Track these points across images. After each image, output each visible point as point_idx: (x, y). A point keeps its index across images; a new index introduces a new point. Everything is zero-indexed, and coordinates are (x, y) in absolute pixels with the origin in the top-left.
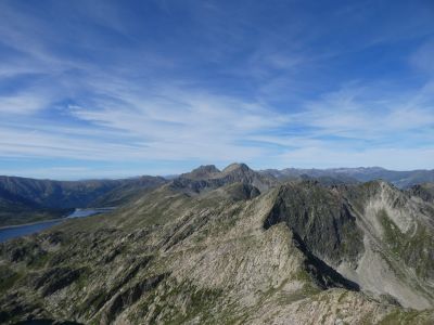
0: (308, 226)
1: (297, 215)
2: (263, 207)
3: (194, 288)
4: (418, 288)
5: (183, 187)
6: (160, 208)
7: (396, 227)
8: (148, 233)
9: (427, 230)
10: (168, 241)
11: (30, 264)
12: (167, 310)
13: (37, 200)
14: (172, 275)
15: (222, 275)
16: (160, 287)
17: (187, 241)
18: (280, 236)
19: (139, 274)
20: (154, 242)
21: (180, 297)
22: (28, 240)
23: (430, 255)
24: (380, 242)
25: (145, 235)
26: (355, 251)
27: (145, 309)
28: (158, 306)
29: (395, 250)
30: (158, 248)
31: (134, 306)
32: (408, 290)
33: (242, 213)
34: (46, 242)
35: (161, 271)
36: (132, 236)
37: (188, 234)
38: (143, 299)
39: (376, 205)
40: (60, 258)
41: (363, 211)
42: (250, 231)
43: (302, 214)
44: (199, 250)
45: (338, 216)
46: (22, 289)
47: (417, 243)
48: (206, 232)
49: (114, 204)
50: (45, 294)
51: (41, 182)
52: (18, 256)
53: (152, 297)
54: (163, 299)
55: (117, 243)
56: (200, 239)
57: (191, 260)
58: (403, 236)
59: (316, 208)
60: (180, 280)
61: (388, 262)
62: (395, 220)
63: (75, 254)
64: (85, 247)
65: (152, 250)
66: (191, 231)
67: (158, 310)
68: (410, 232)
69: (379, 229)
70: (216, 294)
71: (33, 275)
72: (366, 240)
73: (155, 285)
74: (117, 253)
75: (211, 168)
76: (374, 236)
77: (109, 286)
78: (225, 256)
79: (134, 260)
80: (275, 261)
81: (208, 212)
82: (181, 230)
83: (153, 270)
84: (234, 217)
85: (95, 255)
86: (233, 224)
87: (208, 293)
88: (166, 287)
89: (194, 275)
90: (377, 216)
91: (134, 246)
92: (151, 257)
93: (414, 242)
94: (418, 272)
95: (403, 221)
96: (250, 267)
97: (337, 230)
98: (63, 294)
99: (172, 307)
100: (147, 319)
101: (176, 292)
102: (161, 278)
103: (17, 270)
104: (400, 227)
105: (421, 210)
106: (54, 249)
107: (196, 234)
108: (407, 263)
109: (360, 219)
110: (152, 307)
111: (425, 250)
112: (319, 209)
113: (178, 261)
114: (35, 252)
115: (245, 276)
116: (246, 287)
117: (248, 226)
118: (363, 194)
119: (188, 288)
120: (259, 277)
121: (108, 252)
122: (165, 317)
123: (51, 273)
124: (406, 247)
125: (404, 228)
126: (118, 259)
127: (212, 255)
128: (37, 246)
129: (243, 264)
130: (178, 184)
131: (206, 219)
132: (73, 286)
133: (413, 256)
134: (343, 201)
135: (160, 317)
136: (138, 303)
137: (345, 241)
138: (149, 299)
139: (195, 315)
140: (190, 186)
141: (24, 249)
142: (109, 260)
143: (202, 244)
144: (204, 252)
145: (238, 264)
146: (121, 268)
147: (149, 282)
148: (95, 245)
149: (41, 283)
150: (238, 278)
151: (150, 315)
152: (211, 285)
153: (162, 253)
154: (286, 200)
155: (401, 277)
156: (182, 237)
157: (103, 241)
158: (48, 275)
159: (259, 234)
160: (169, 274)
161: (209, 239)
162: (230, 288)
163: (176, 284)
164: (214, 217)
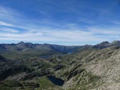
3: (92, 75)
10: (87, 60)
11: (53, 63)
12: (83, 80)
13: (61, 50)
14: (86, 70)
15: (102, 72)
16: (82, 73)
17: (93, 61)
19: (77, 69)
20: (83, 60)
21: (87, 77)
22: (54, 57)
25: (81, 59)
27: (77, 78)
28: (81, 78)
31: (75, 77)
33: (113, 54)
34: (57, 58)
35: (83, 68)
36: (78, 58)
37: (93, 59)
40: (60, 62)
42: (115, 59)
44: (96, 64)
46: (51, 69)
48: (99, 59)
50: (55, 70)
51: (61, 46)
52: (51, 61)
54: (82, 76)
55: (73, 60)
56: (97, 61)
57: (92, 67)
60: (88, 72)
63: (63, 62)
64: (66, 60)
65: (82, 63)
66: (94, 58)
67: (80, 80)
70: (99, 78)
71: (53, 66)
73: (81, 72)
74: (73, 63)
75: (107, 42)
77: (69, 71)
78: (104, 66)
79: (76, 65)
81: (101, 53)
82: (91, 58)
83: (81, 68)
84: (110, 55)
85: (67, 62)
86: (109, 57)
87: (96, 77)
88: (84, 73)
89: (93, 71)
91: (77, 61)
92: (81, 65)
96: (112, 71)
98: (59, 71)
99: (84, 79)
100: (77, 81)
101: (86, 75)
102: (82, 70)
103: (51, 64)
106: (59, 60)
107: (96, 59)
110: (79, 78)
113: (88, 66)
114: (55, 60)
115: (110, 74)
116: (110, 77)
117: (114, 58)
119: (89, 74)
120: (115, 75)
121: (71, 62)
122: (82, 82)
123: (57, 66)
128: (55, 59)
129: (110, 70)
131: (100, 55)
132: (62, 69)
135: (81, 81)
136: (76, 76)
138: (78, 76)
139: (90, 83)
141: (52, 59)
142: (71, 64)
145: (108, 70)
146: (73, 67)
147: (79, 71)
148: (68, 60)
149: (54, 68)
150: (107, 74)
151: (78, 80)
152: (97, 75)
153: (85, 64)
156: (91, 60)
157: (70, 59)
160: (85, 70)
161: (100, 61)
162: (104, 77)
163: (87, 73)
164: (102, 55)
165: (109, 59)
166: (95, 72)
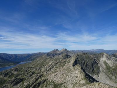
0: (85, 65)
1: (82, 62)
2: (73, 60)
3: (54, 83)
5: (50, 55)
6: (44, 61)
7: (109, 65)
8: (41, 68)
10: (47, 70)
11: (9, 77)
15: (62, 79)
16: (45, 83)
17: (52, 70)
18: (78, 68)
19: (39, 79)
20: (43, 70)
21: (51, 86)
22: (9, 70)
24: (105, 69)
25: (40, 69)
26: (98, 72)
29: (109, 72)
30: (44, 72)
32: (113, 82)
33: (67, 62)
34: (13, 71)
35: (45, 78)
36: (37, 69)
37: (52, 68)
39: (103, 59)
40: (17, 76)
41: (99, 61)
42: (69, 67)
44: (55, 72)
45: (93, 62)
46: (7, 84)
48: (57, 67)
49: (31, 60)
50: (14, 85)
51: (11, 55)
52: (6, 75)
53: (43, 86)
54: (46, 86)
55: (33, 71)
56: (55, 69)
57: (53, 75)
58: (111, 68)
59: (87, 60)
60: (50, 81)
61: (107, 75)
62: (108, 63)
63: (21, 74)
64: (24, 72)
65: (42, 73)
66: (53, 67)
68: (113, 67)
69: (104, 66)
70: (61, 84)
71: (10, 80)
72: (101, 69)
73: (44, 82)
74: (33, 74)
75: (57, 50)
76: (103, 68)
77: (31, 83)
78: (63, 74)
79: (38, 76)
80: (77, 75)
82: (50, 67)
83: (43, 78)
84: (65, 63)
85: (27, 74)
86: (64, 65)
87: (59, 84)
88: (47, 83)
89: (55, 79)
90: (104, 62)
91: (37, 72)
92: (42, 75)
93: (114, 69)
94: (115, 78)
95: (111, 63)
96: (70, 77)
97: (93, 66)
98: (18, 85)
101: (50, 84)
102: (45, 80)
103: (6, 79)
104: (110, 65)
105: (115, 60)
106: (16, 73)
107: (54, 68)
108: (112, 75)
109: (99, 63)
112: (88, 60)
113: (49, 76)
114: (11, 74)
116: (69, 82)
117: (68, 65)
118: (99, 56)
119: (52, 83)
120: (72, 80)
121: (30, 74)
124: (112, 71)
125: (111, 66)
126: (33, 75)
127: (59, 74)
128: (11, 72)
129: (68, 77)
130: (48, 54)
131: (57, 64)
132: (21, 83)
133: (114, 73)
134: (94, 58)
137: (95, 69)
140: (52, 55)
141: (8, 73)
142: (31, 76)
143: (56, 71)
144: (57, 73)
145: (66, 76)
146: (34, 78)
147: (42, 82)
148: (27, 72)
149: (12, 83)
150: (67, 80)
152: (59, 82)
153: (45, 73)
154: (79, 58)
155: (111, 79)
156: (50, 69)
157: (29, 70)
158: (14, 80)
159: (72, 68)
160: (47, 79)
161: (58, 69)
162: (65, 83)
163: (49, 82)
165: (64, 67)
166: (57, 80)
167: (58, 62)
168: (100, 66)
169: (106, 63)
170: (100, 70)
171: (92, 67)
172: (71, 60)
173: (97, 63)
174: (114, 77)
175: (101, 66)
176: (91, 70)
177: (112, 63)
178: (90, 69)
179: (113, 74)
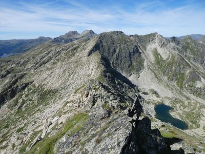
0: (115, 56)
1: (109, 50)
2: (91, 45)
3: (43, 89)
4: (168, 86)
5: (59, 41)
7: (161, 57)
8: (27, 61)
9: (176, 58)
10: (36, 65)
12: (28, 102)
14: (33, 83)
15: (60, 82)
16: (26, 90)
17: (47, 65)
18: (96, 57)
19: (17, 84)
20: (29, 66)
21: (36, 94)
23: (175, 70)
24: (152, 64)
25: (26, 63)
26: (139, 70)
27: (17, 101)
28: (23, 100)
29: (159, 68)
30: (30, 69)
31: (12, 100)
32: (163, 87)
33: (79, 49)
35: (28, 81)
36: (18, 63)
37: (48, 61)
38: (17, 96)
39: (151, 47)
41: (145, 49)
43: (112, 49)
44: (51, 69)
45: (132, 51)
47: (170, 64)
48: (58, 60)
53: (21, 95)
54: (27, 96)
55: (9, 67)
56: (54, 63)
57: (45, 74)
58: (164, 61)
59: (120, 46)
60: (37, 85)
61: (155, 74)
62: (161, 54)
65: (27, 70)
66: (50, 59)
67: (24, 102)
68: (167, 59)
69: (152, 58)
70: (55, 92)
72: (145, 64)
73: (23, 88)
74: (8, 72)
75: (75, 33)
76: (150, 61)
78: (64, 71)
79: (15, 76)
80: (90, 72)
81: (60, 49)
82: (45, 59)
83: (24, 81)
84: (75, 51)
86: (73, 55)
87: (50, 91)
88: (29, 90)
90: (153, 51)
92: (26, 74)
93: (169, 64)
94: (168, 78)
95: (165, 54)
96: (76, 77)
97: (131, 58)
99: (31, 100)
100: (17, 107)
101: (34, 92)
102: (27, 85)
104: (163, 57)
105: (174, 49)
107: (52, 61)
108: (164, 74)
109: (143, 53)
110: (20, 101)
111: (173, 68)
112: (122, 47)
113: (38, 76)
115: (72, 82)
116: (71, 88)
117: (81, 55)
118: (147, 40)
120: (79, 82)
121: (3, 73)
122: (27, 106)
124: (165, 67)
125: (165, 57)
126: (9, 75)
127: (57, 71)
129: (72, 76)
131: (59, 53)
133: (167, 71)
134: (136, 44)
135: (24, 106)
136: (14, 99)
137: (134, 64)
138: (19, 96)
139: (41, 104)
140: (63, 41)
142: (4, 77)
143: (55, 66)
144: (53, 70)
145: (70, 76)
146: (7, 81)
147: (20, 87)
150: (68, 83)
151: (19, 105)
152: (53, 88)
153: (32, 71)
154: (104, 41)
155: (160, 81)
156: (44, 63)
157: (2, 67)
159: (85, 59)
160: (31, 82)
161: (59, 63)
162: (63, 88)
163: (35, 87)
164: (63, 52)
165: (73, 59)
166: (50, 84)
167: (63, 50)
168: (145, 59)
169: (156, 53)
170: (143, 65)
171: (128, 58)
172: (88, 45)
173: (141, 53)
174: (166, 78)
175: (147, 59)
176: (127, 65)
177: (168, 53)
178: (125, 62)
179: (165, 72)
